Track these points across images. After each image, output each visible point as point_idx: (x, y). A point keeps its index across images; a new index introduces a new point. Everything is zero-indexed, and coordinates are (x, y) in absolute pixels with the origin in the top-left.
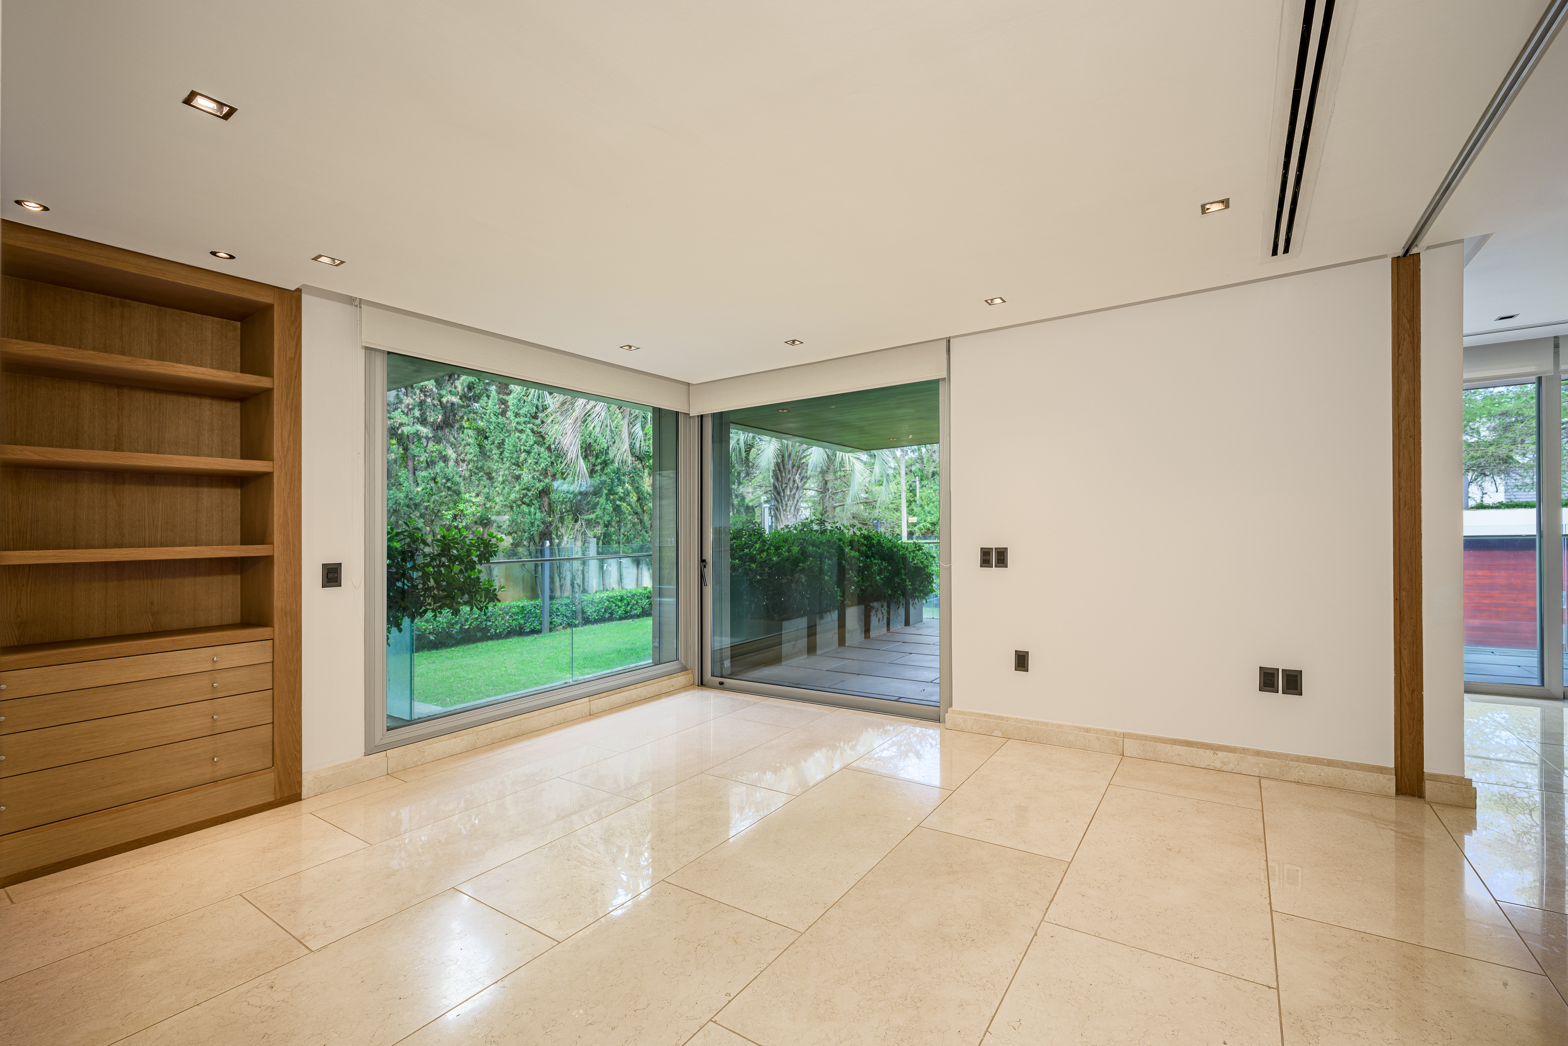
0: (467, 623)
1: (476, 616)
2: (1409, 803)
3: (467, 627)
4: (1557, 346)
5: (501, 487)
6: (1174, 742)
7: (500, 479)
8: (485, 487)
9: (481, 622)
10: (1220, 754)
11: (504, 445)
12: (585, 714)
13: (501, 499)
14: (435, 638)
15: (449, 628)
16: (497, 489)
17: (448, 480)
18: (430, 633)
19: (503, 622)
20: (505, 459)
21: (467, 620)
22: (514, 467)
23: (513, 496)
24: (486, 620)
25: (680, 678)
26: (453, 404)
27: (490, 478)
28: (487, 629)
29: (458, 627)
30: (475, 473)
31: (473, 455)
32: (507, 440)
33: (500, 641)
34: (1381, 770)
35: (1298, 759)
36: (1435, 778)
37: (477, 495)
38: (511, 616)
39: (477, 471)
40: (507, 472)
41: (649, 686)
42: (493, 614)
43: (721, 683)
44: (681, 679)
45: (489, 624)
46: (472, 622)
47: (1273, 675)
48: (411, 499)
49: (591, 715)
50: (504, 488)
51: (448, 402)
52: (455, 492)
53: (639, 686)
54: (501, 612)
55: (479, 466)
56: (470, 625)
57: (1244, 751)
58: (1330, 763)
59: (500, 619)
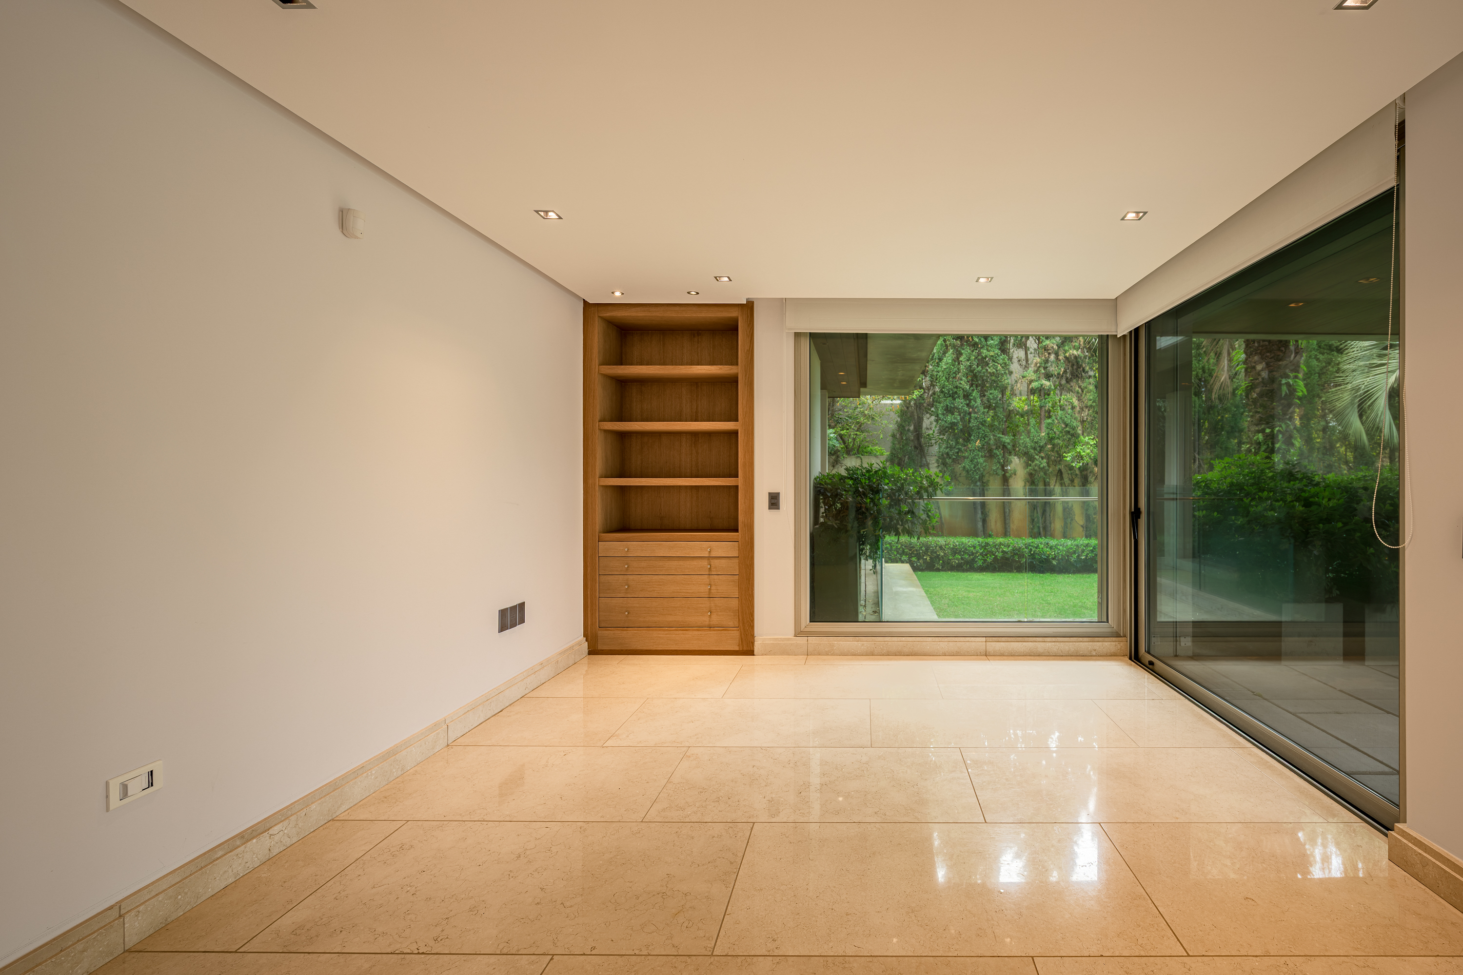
0: (1083, 554)
1: (1091, 548)
3: (1083, 557)
12: (980, 653)
14: (1057, 563)
15: (1068, 556)
17: (1067, 425)
18: (1053, 559)
21: (1083, 551)
25: (1106, 643)
26: (1076, 357)
29: (1075, 556)
31: (1091, 402)
41: (1062, 643)
43: (1151, 663)
44: (1109, 645)
46: (1088, 554)
48: (1036, 442)
49: (986, 655)
51: (1070, 355)
52: (1073, 435)
53: (1048, 640)
56: (1086, 556)
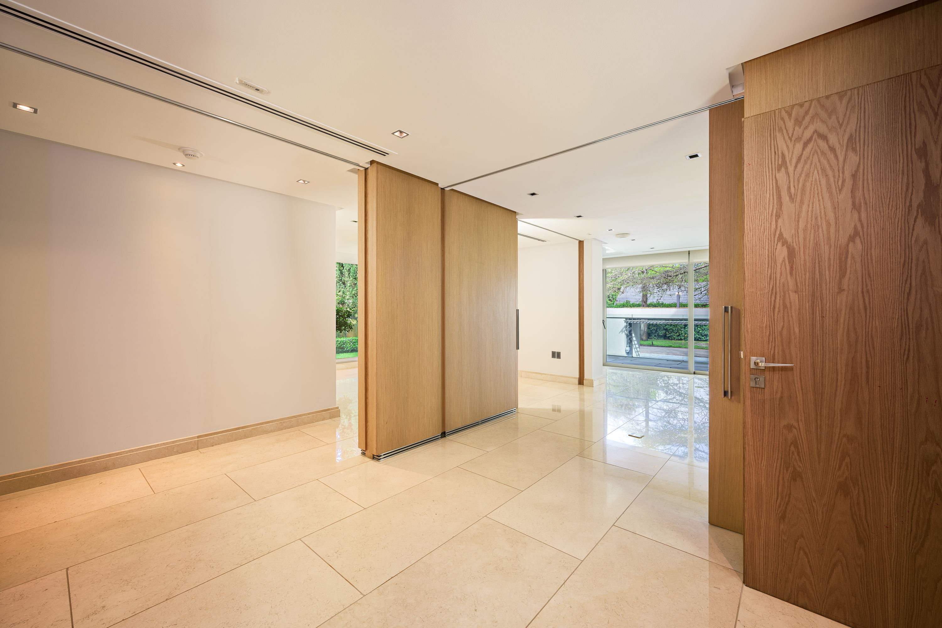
2: (581, 386)
4: (689, 254)
5: (349, 288)
6: (533, 373)
7: (349, 285)
8: (342, 288)
9: (341, 345)
10: (543, 375)
11: (350, 270)
13: (349, 293)
16: (347, 289)
19: (350, 345)
20: (350, 276)
22: (354, 280)
23: (353, 292)
24: (343, 344)
27: (344, 283)
28: (343, 348)
30: (338, 282)
32: (351, 268)
33: (349, 353)
34: (575, 378)
35: (559, 376)
36: (586, 380)
37: (339, 292)
38: (353, 343)
39: (339, 281)
40: (351, 282)
42: (346, 342)
45: (344, 346)
47: (554, 353)
50: (350, 289)
54: (349, 341)
55: (340, 279)
57: (548, 374)
58: (565, 377)
59: (349, 344)
